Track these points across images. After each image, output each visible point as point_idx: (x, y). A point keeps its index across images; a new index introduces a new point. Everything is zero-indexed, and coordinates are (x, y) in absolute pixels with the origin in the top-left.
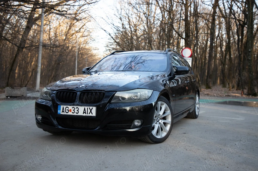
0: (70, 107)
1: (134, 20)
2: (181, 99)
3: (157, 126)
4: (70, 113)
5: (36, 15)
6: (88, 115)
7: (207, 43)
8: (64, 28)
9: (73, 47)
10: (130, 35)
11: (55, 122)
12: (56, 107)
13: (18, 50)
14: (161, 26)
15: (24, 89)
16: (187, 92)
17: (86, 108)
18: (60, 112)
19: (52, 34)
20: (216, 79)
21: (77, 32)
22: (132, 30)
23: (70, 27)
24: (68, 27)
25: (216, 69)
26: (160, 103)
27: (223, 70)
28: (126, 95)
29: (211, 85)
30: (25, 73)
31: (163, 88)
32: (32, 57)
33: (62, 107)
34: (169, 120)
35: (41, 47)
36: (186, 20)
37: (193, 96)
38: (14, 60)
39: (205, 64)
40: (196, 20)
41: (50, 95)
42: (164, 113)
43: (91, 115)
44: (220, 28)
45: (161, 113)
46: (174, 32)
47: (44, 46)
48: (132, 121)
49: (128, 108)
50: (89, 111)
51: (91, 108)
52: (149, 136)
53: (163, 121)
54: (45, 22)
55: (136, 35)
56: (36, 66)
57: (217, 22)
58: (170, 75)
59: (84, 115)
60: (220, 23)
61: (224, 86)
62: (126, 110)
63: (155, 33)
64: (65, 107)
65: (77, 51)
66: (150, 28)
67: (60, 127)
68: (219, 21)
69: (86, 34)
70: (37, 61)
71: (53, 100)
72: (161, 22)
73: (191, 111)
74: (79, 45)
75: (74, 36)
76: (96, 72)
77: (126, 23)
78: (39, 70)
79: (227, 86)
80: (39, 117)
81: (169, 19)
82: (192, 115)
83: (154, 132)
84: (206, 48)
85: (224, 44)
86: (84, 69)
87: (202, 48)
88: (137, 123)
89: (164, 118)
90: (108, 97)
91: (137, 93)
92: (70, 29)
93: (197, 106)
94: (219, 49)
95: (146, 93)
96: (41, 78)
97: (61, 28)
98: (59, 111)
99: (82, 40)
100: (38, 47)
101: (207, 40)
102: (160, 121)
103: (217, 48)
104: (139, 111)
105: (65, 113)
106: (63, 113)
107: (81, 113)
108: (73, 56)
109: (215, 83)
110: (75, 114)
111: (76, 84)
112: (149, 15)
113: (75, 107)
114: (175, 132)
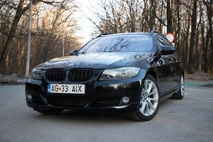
0: (60, 86)
1: (117, 9)
2: (165, 80)
3: (144, 104)
4: (60, 92)
5: (25, 6)
6: (77, 93)
7: (188, 30)
8: (51, 18)
9: (60, 36)
10: (114, 23)
11: (45, 100)
12: (46, 86)
13: (8, 39)
14: (143, 14)
15: (14, 75)
16: (172, 74)
17: (75, 86)
18: (50, 90)
19: (40, 24)
20: (198, 65)
21: (63, 22)
22: (116, 18)
23: (57, 17)
24: (55, 17)
25: (197, 55)
26: (147, 81)
27: (204, 56)
28: (114, 73)
29: (193, 70)
30: (15, 61)
31: (150, 66)
32: (21, 46)
33: (51, 85)
34: (156, 98)
35: (30, 36)
36: (168, 7)
37: (178, 79)
38: (5, 49)
39: (187, 50)
40: (178, 8)
41: (40, 75)
42: (151, 91)
43: (80, 92)
44: (201, 15)
45: (148, 91)
46: (156, 20)
47: (33, 34)
48: (120, 98)
49: (116, 86)
50: (78, 89)
51: (80, 86)
52: (137, 114)
53: (150, 99)
54: (33, 12)
55: (120, 24)
56: (26, 54)
57: (198, 9)
58: (156, 54)
59: (74, 92)
60: (201, 10)
61: (206, 71)
62: (113, 88)
63: (138, 21)
64: (54, 85)
65: (63, 40)
66: (133, 17)
67: (50, 105)
68: (201, 8)
69: (72, 23)
70: (26, 50)
71: (43, 80)
72: (144, 10)
73: (176, 92)
74: (66, 34)
75: (61, 25)
76: (83, 53)
77: (110, 12)
78: (28, 57)
79: (209, 71)
80: (30, 97)
81: (151, 7)
82: (177, 96)
83: (142, 110)
84: (188, 35)
85: (205, 30)
86: (72, 52)
87: (183, 35)
88: (125, 100)
89: (151, 96)
90: (96, 75)
91: (124, 71)
92: (56, 19)
93: (182, 87)
94: (200, 36)
95: (134, 71)
96: (30, 66)
97: (49, 18)
98: (48, 90)
99: (69, 29)
100: (27, 36)
101: (189, 27)
102: (148, 99)
103: (198, 34)
104: (127, 88)
105: (55, 92)
106: (53, 92)
107: (70, 91)
108: (60, 44)
109: (196, 69)
110: (64, 92)
111: (65, 64)
112: (132, 4)
113: (65, 85)
114: (162, 111)
